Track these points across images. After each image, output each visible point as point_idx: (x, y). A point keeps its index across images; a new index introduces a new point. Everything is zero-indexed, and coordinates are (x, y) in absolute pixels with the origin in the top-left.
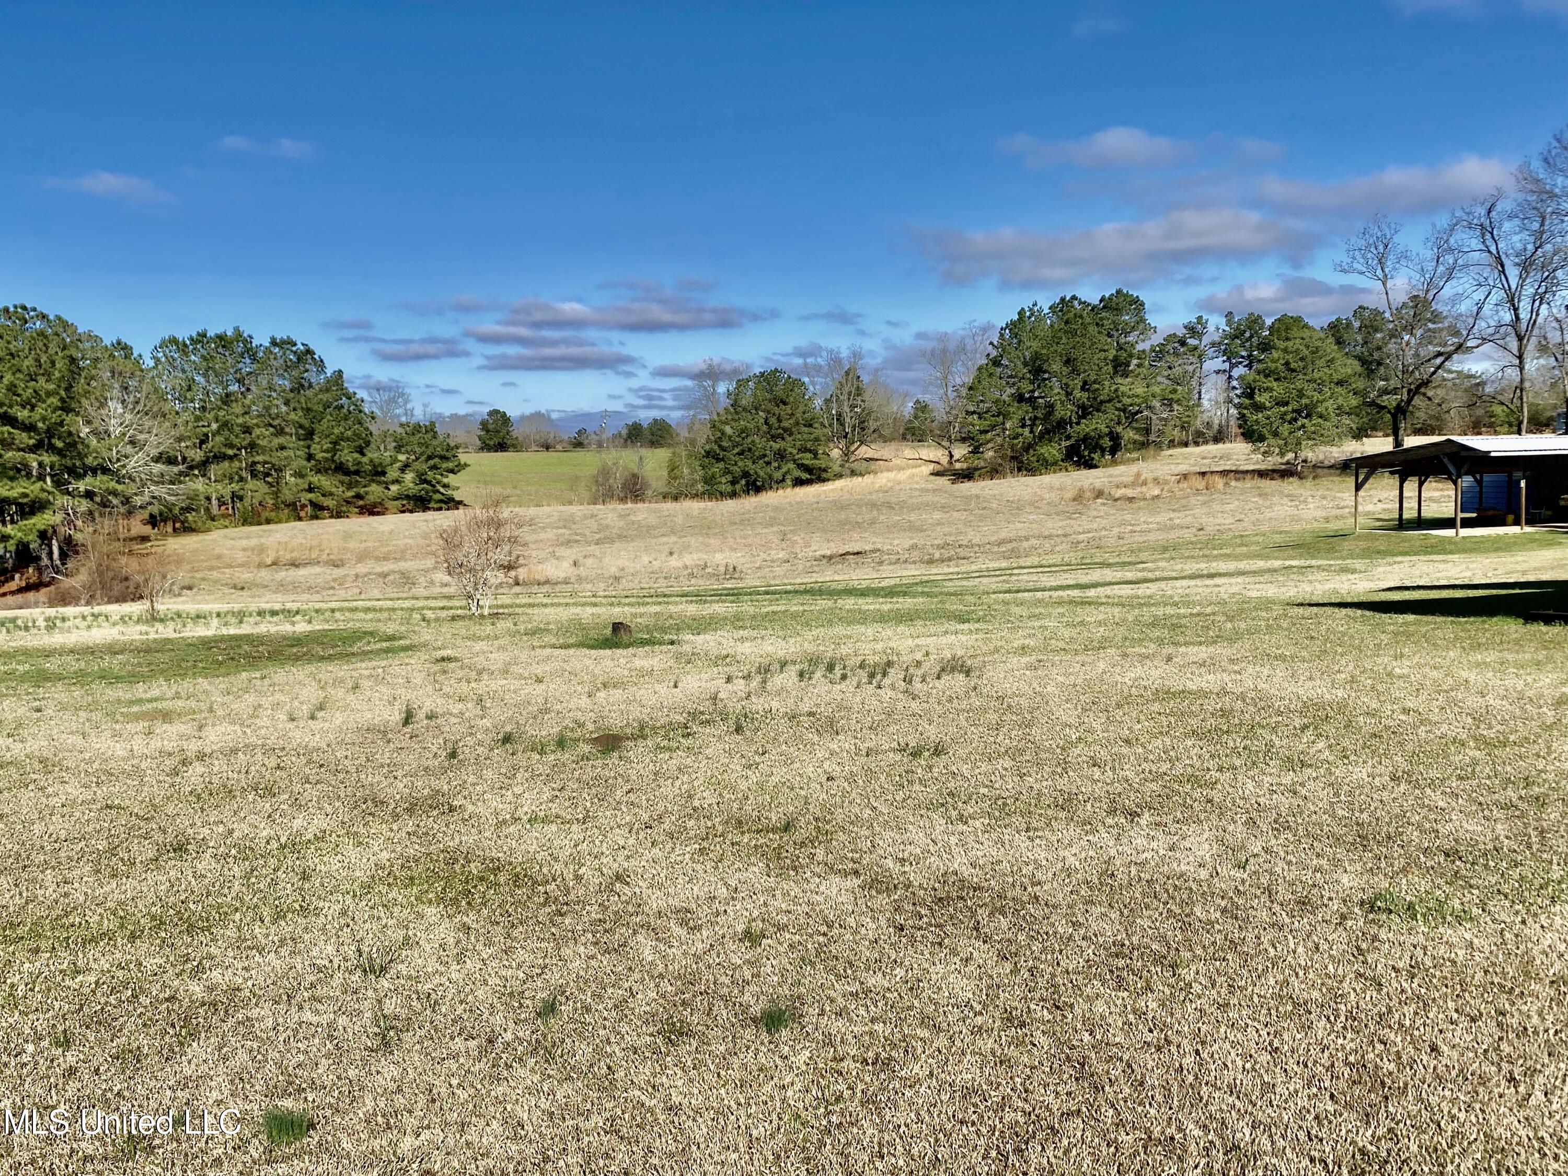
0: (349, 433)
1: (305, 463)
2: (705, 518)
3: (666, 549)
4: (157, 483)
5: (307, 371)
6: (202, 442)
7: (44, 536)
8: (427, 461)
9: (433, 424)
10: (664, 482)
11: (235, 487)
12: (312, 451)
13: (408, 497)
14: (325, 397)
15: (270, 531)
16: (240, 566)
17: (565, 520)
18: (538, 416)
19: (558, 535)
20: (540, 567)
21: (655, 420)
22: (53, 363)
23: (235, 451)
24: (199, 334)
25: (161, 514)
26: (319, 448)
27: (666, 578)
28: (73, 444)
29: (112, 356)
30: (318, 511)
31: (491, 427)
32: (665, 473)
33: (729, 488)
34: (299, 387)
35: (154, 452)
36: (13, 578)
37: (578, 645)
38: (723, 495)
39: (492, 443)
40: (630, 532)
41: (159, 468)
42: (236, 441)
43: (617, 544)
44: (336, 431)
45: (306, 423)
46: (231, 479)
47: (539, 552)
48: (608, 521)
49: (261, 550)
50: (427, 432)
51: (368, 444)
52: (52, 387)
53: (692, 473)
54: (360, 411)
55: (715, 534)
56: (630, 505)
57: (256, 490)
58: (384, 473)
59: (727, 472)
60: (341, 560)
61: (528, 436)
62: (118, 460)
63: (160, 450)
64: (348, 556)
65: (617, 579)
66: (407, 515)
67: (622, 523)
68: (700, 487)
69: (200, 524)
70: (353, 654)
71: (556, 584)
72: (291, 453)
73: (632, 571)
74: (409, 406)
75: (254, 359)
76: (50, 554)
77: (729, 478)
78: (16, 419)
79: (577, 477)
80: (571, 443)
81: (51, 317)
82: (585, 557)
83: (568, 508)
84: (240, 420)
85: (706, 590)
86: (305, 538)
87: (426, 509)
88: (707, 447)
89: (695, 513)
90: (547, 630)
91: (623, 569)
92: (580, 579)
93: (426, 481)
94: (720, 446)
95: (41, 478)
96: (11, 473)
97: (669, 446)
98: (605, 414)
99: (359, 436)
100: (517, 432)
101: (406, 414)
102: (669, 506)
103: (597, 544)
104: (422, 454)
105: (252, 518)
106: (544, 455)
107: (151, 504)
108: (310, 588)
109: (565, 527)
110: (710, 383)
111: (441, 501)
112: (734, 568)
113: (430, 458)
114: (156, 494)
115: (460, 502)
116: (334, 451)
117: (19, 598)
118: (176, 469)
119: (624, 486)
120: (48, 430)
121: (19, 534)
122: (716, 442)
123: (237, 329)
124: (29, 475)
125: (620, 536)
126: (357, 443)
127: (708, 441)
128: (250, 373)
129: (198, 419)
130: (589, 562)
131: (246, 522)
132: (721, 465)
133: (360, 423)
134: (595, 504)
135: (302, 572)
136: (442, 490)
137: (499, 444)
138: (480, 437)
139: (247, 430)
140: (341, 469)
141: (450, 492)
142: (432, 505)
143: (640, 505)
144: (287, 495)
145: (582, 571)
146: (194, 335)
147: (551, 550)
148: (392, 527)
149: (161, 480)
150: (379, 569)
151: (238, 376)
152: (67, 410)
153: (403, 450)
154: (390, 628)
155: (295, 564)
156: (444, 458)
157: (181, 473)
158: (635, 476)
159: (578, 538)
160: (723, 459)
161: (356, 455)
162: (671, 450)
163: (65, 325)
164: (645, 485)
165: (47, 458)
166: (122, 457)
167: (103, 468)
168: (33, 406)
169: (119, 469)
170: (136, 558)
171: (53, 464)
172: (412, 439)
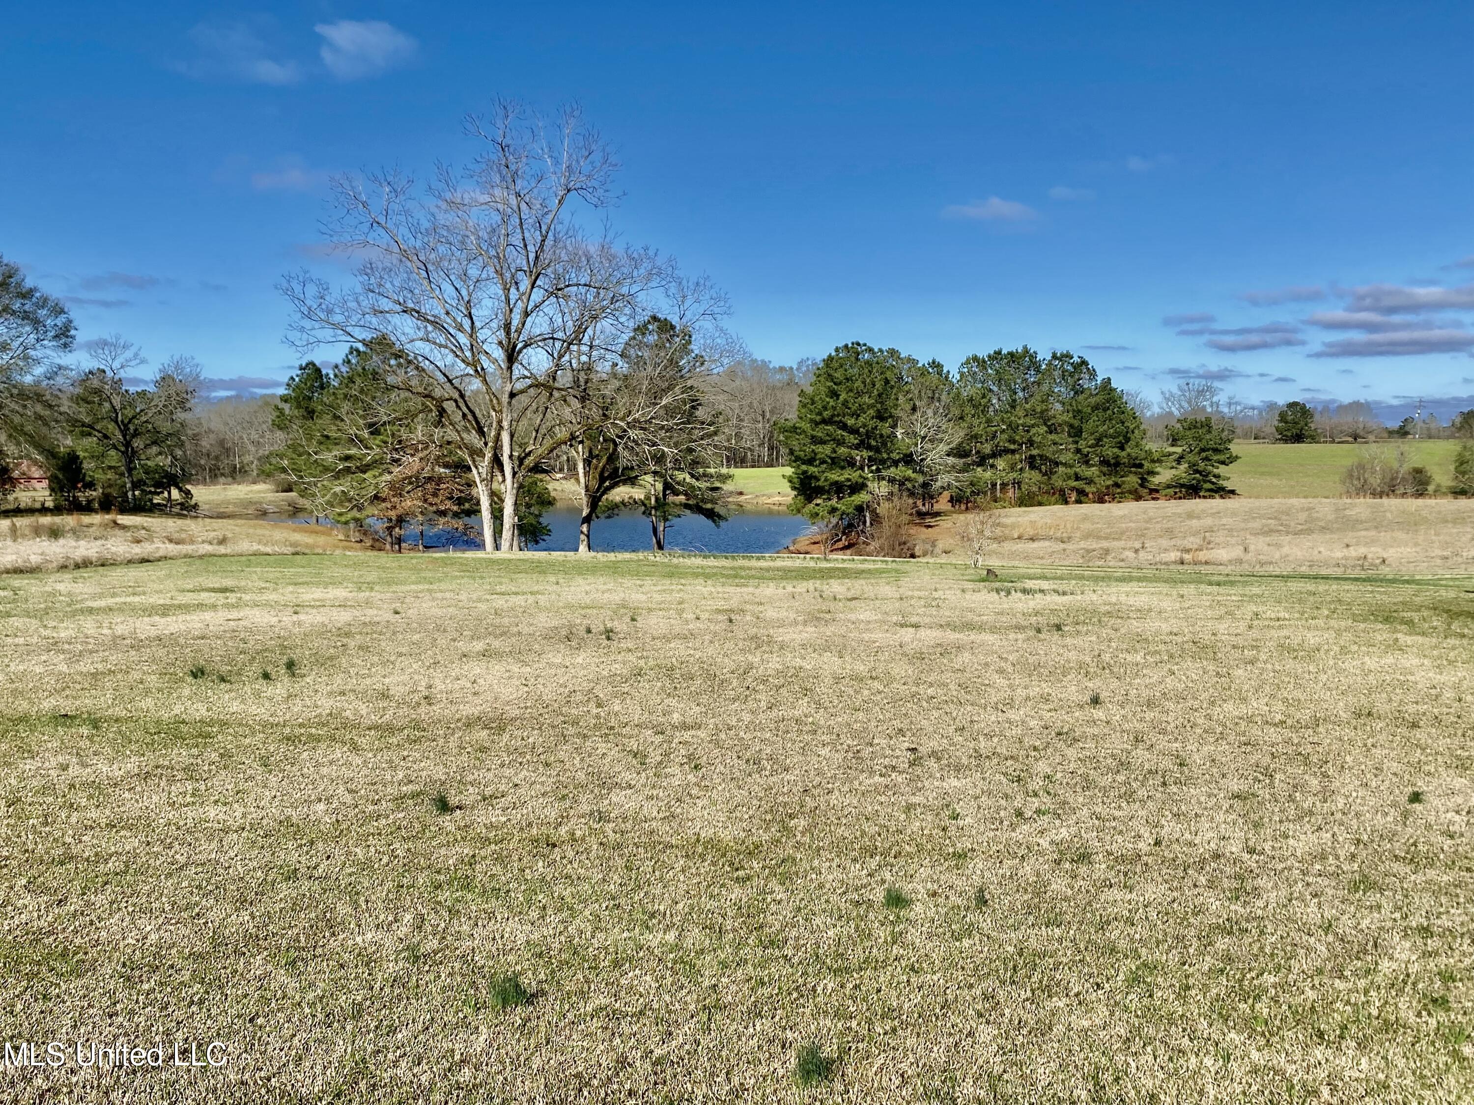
0: (1112, 431)
1: (1073, 456)
4: (949, 472)
5: (1082, 379)
6: (992, 439)
7: (860, 508)
8: (1199, 453)
9: (1209, 419)
11: (1015, 474)
12: (1080, 446)
13: (1182, 486)
14: (1093, 401)
22: (874, 385)
23: (1017, 446)
24: (995, 352)
25: (957, 495)
26: (1086, 444)
28: (886, 441)
29: (926, 372)
30: (1082, 497)
31: (1289, 418)
34: (1075, 392)
35: (949, 448)
39: (1289, 434)
41: (951, 460)
42: (1018, 438)
44: (1101, 429)
45: (1076, 423)
46: (1013, 468)
49: (1017, 526)
50: (1202, 426)
51: (1128, 440)
52: (872, 401)
57: (1031, 477)
60: (1069, 537)
61: (1333, 428)
62: (922, 454)
63: (952, 446)
64: (1077, 534)
66: (1179, 501)
69: (985, 504)
72: (1063, 448)
75: (1038, 371)
76: (864, 522)
78: (846, 425)
81: (876, 350)
84: (1022, 421)
86: (1057, 518)
87: (1197, 497)
93: (1197, 471)
95: (862, 468)
96: (842, 464)
99: (1120, 434)
100: (1318, 423)
104: (1196, 447)
105: (1027, 501)
106: (1351, 446)
109: (1276, 518)
111: (1212, 490)
113: (1203, 450)
114: (947, 480)
115: (1233, 492)
116: (1097, 446)
118: (968, 460)
120: (867, 433)
123: (1025, 347)
124: (854, 465)
126: (1118, 440)
128: (1033, 383)
129: (988, 420)
131: (1021, 504)
133: (1123, 422)
136: (1213, 480)
137: (1297, 435)
138: (1277, 429)
139: (1027, 429)
140: (1102, 461)
141: (1221, 482)
142: (1201, 494)
144: (1057, 482)
146: (992, 352)
149: (952, 470)
151: (1024, 385)
152: (883, 419)
153: (1180, 443)
155: (1033, 539)
156: (1216, 451)
157: (970, 465)
161: (1117, 450)
163: (893, 352)
165: (866, 454)
166: (925, 451)
167: (908, 459)
168: (858, 416)
169: (922, 460)
170: (924, 529)
171: (870, 457)
172: (1188, 433)
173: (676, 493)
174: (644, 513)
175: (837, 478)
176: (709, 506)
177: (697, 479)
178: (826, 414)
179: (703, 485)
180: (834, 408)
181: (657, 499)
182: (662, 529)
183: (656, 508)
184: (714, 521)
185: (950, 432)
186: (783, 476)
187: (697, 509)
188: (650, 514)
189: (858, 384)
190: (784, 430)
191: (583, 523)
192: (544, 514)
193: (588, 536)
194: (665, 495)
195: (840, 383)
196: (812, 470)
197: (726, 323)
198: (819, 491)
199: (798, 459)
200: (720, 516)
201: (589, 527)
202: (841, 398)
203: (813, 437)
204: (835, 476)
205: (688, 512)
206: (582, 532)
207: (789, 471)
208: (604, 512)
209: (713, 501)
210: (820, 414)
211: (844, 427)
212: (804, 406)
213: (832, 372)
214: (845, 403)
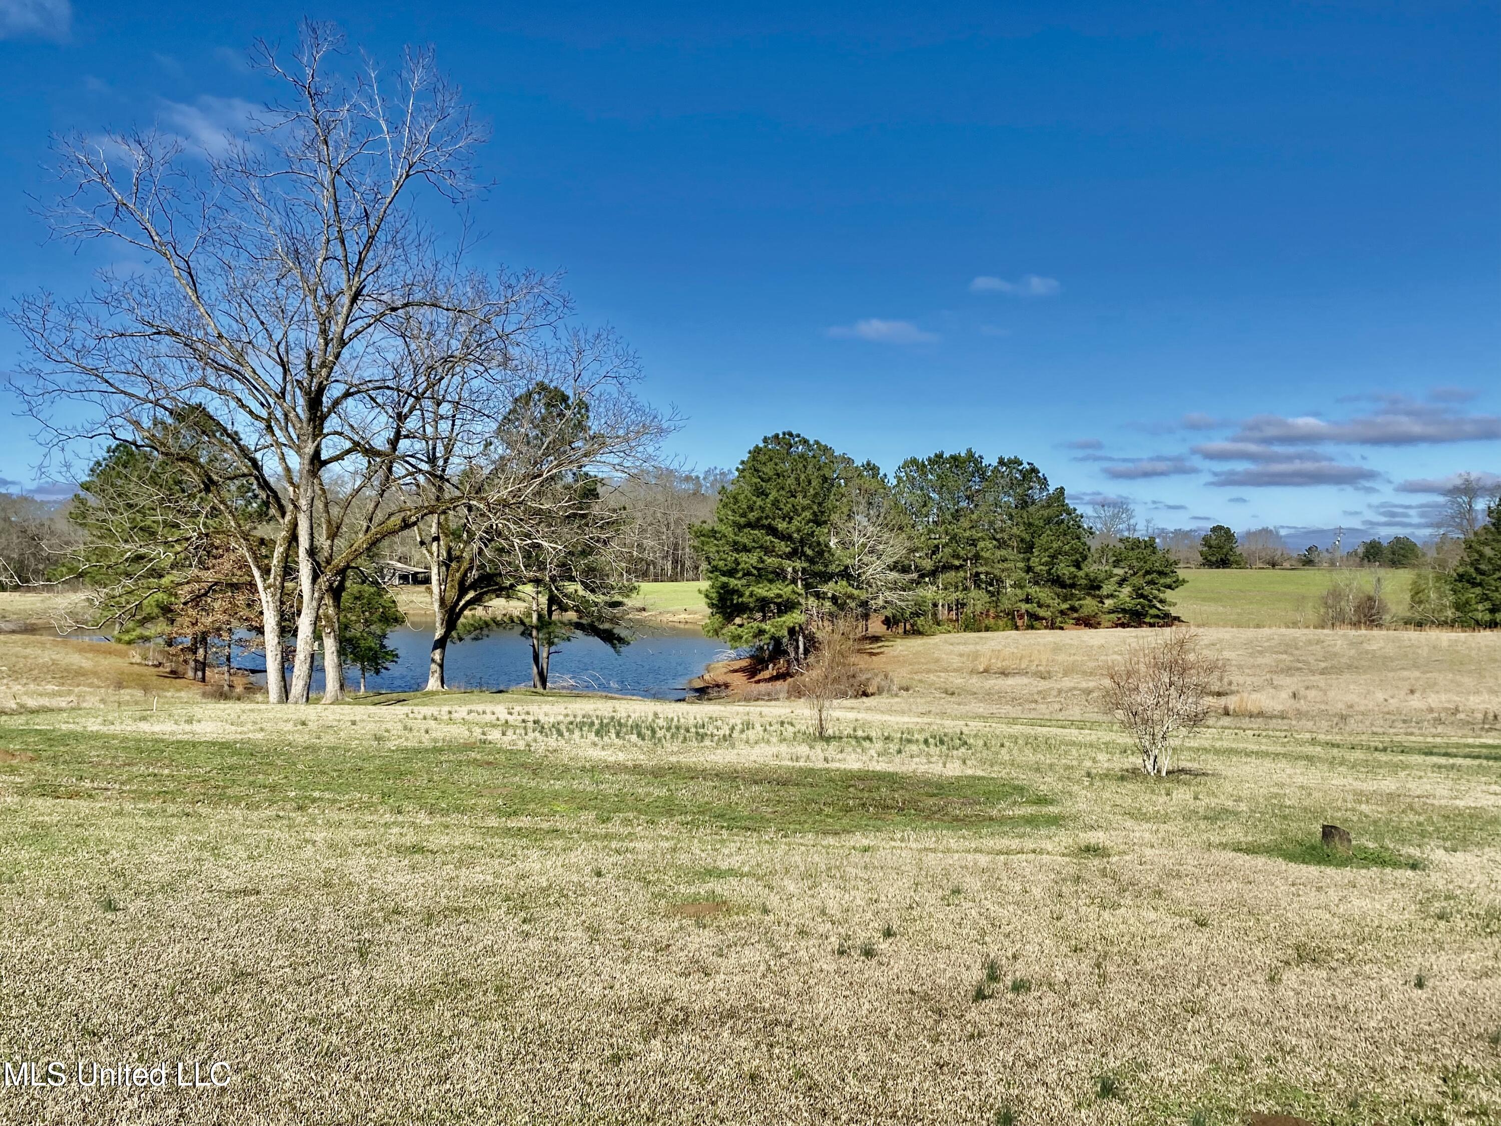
0: (1067, 547)
1: (1023, 575)
2: (1457, 652)
3: (1406, 686)
4: (891, 589)
5: (1031, 488)
6: (934, 553)
7: (792, 631)
8: (1144, 576)
9: (1152, 539)
10: (1407, 607)
11: (959, 595)
12: (1032, 564)
13: (1124, 611)
14: (1046, 513)
15: (986, 638)
16: (955, 670)
17: (1287, 645)
18: (1265, 533)
19: (1279, 661)
20: (1254, 696)
21: (1397, 539)
22: (810, 483)
23: (961, 562)
24: (936, 455)
25: (894, 617)
26: (1038, 561)
27: (1404, 721)
28: (822, 551)
29: (860, 475)
30: (1034, 621)
31: (1213, 543)
32: (1407, 597)
33: (1488, 617)
34: (1024, 503)
35: (890, 561)
36: (767, 668)
37: (1268, 850)
38: (1479, 625)
39: (1214, 559)
40: (1363, 663)
41: (893, 575)
42: (962, 553)
43: (1346, 676)
44: (1055, 545)
45: (1028, 538)
46: (957, 587)
47: (1254, 679)
48: (1337, 649)
49: (976, 656)
50: (1146, 547)
51: (1085, 558)
52: (806, 502)
53: (1440, 598)
54: (1079, 527)
55: (1470, 672)
56: (1363, 631)
57: (978, 599)
58: (1099, 588)
59: (1485, 598)
60: (1049, 672)
61: (1254, 552)
62: (860, 567)
63: (894, 559)
64: (1056, 668)
65: (1344, 718)
66: (1119, 629)
67: (1353, 652)
68: (1450, 613)
69: (927, 628)
70: (991, 819)
71: (1271, 718)
72: (1012, 565)
73: (1362, 708)
74: (1132, 522)
75: (983, 478)
76: (797, 648)
77: (1488, 605)
78: (777, 529)
79: (1304, 597)
80: (1300, 560)
81: (811, 442)
82: (1307, 688)
83: (1291, 631)
84: (967, 534)
85: (1458, 746)
86: (1017, 648)
87: (1140, 624)
88: (1461, 570)
89: (1445, 644)
90: (1236, 814)
91: (1351, 706)
92: (1300, 715)
93: (1142, 596)
94: (1476, 569)
95: (794, 581)
96: (771, 576)
97: (1414, 566)
98: (1339, 531)
99: (1076, 550)
100: (1241, 548)
101: (1129, 530)
102: (1412, 635)
103: (1322, 673)
104: (1140, 569)
105: (973, 625)
106: (1271, 573)
107: (884, 608)
108: (1014, 699)
109: (1286, 652)
110: (1466, 499)
111: (1157, 616)
112: (1496, 717)
113: (1148, 573)
114: (889, 599)
115: (1177, 619)
116: (1051, 564)
117: (768, 686)
118: (908, 577)
119: (1358, 609)
120: (802, 541)
121: (773, 630)
122: (1472, 564)
123: (969, 451)
124: (785, 578)
125: (1349, 667)
126: (1074, 558)
127: (1462, 562)
128: (978, 491)
129: (930, 531)
130: (1312, 694)
131: (967, 628)
132: (1478, 590)
133: (1079, 538)
134: (1323, 627)
135: (1010, 681)
136: (1158, 605)
137: (1222, 560)
138: (1202, 553)
139: (973, 543)
140: (1057, 581)
141: (1166, 608)
142: (1147, 620)
143: (1376, 632)
144: (1006, 604)
145: (1302, 705)
146: (932, 456)
147: (1268, 676)
148: (1103, 642)
149: (894, 587)
150: (1084, 685)
151: (968, 493)
152: (819, 524)
153: (1122, 564)
154: (1046, 784)
155: (1004, 673)
156: (1161, 573)
157: (912, 581)
158: (1370, 598)
159: (1300, 665)
160: (1480, 584)
161: (1073, 569)
162: (1416, 571)
163: (826, 450)
164: (1382, 609)
165: (799, 565)
166: (863, 564)
167: (845, 574)
168: (791, 519)
169: (859, 575)
170: (866, 657)
171: (804, 570)
172: (1131, 554)
173: (564, 608)
174: (523, 634)
175: (765, 594)
176: (607, 626)
177: (593, 591)
178: (752, 516)
179: (600, 598)
180: (762, 509)
181: (540, 616)
182: (545, 655)
183: (538, 629)
184: (614, 646)
185: (891, 542)
186: (700, 591)
187: (591, 629)
188: (531, 635)
189: (791, 481)
190: (699, 534)
191: (435, 648)
192: (389, 635)
193: (441, 666)
194: (550, 612)
195: (769, 479)
196: (733, 582)
197: (633, 388)
198: (741, 609)
199: (715, 569)
200: (621, 640)
201: (443, 653)
202: (771, 497)
203: (735, 543)
204: (763, 590)
205: (579, 633)
206: (433, 660)
207: (705, 585)
208: (469, 632)
209: (614, 620)
210: (743, 515)
211: (772, 531)
212: (725, 506)
213: (759, 466)
214: (776, 503)
